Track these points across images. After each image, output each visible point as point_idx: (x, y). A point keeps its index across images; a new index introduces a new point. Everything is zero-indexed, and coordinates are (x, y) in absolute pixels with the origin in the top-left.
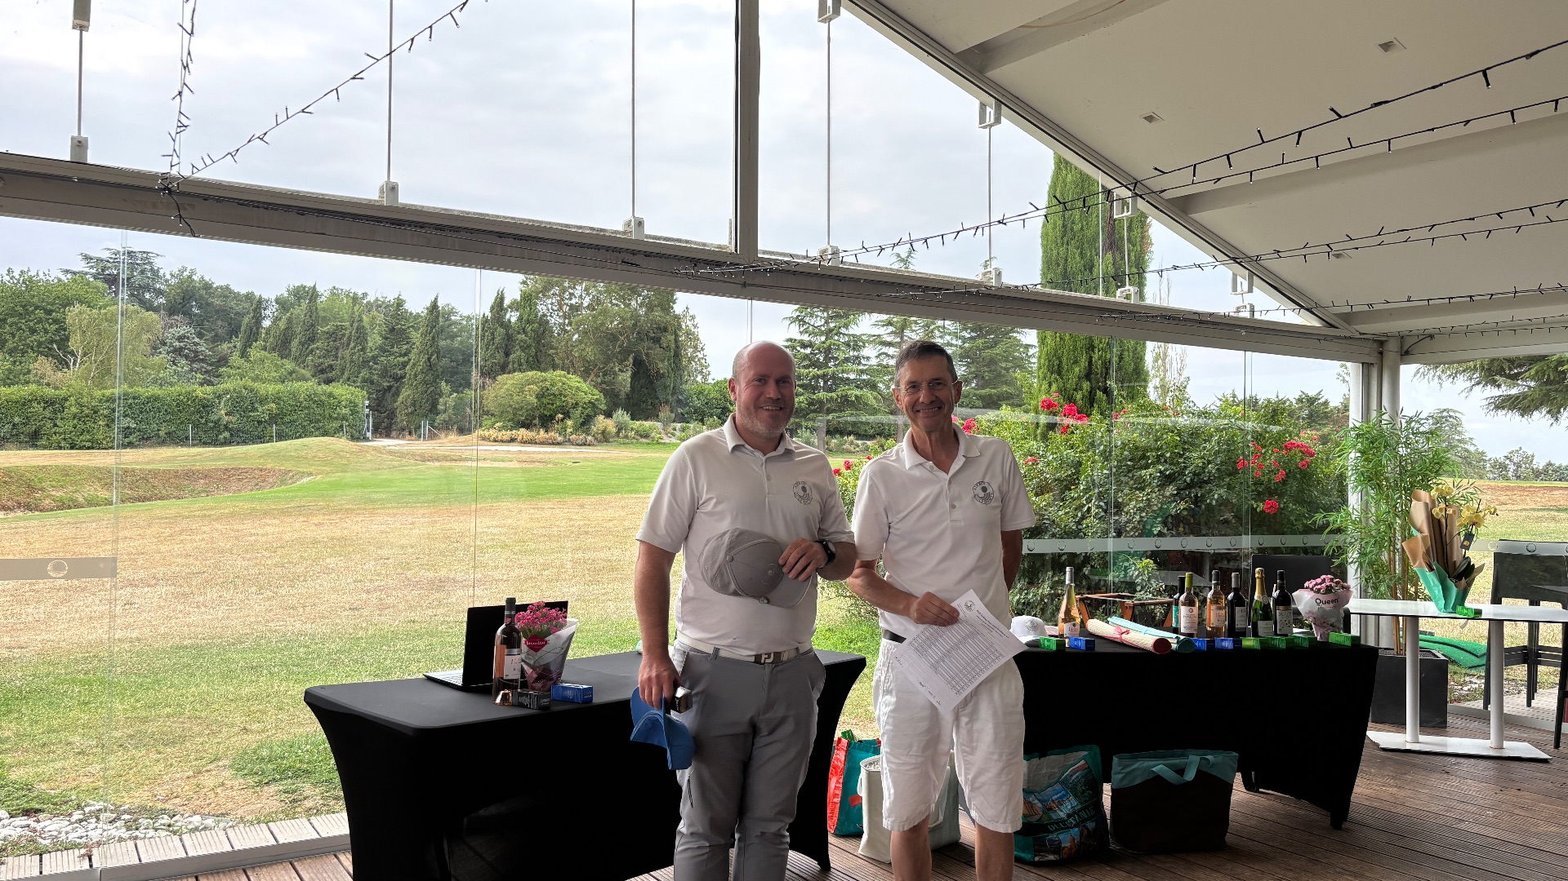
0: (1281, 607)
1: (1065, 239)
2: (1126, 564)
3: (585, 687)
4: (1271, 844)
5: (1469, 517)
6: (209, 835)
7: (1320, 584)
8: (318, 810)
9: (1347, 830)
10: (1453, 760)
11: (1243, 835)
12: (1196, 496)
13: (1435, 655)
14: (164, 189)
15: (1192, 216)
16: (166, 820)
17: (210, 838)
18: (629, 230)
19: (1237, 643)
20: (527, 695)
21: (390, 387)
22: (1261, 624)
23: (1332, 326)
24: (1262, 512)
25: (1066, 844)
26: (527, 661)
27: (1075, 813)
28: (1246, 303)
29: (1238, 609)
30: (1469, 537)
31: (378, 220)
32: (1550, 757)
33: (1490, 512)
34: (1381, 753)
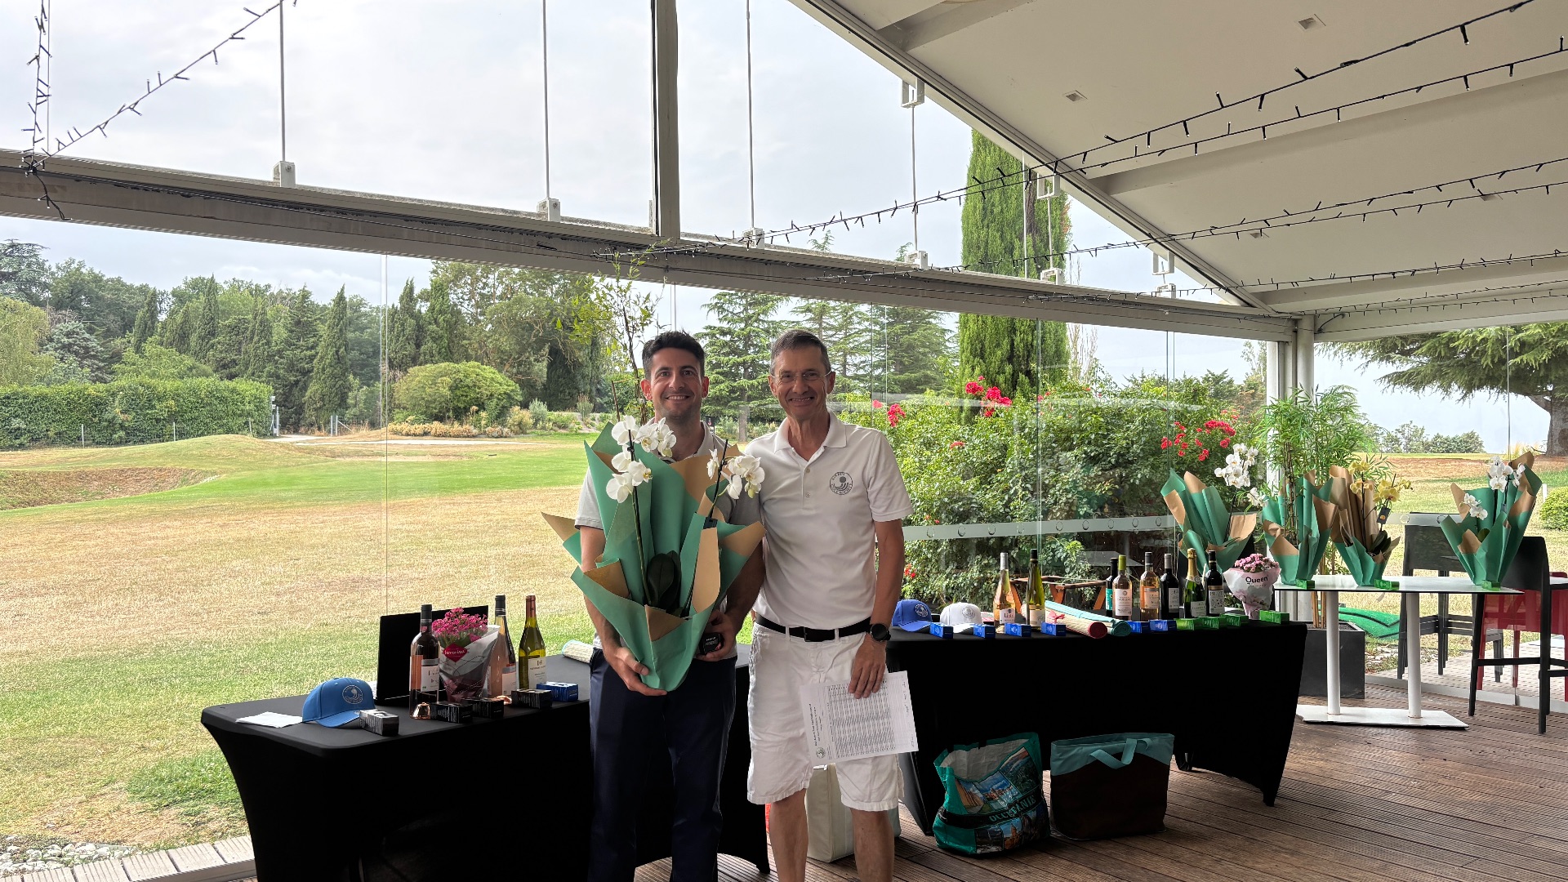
0: (1213, 587)
1: (986, 222)
2: (1053, 546)
4: (1207, 823)
5: (1386, 492)
6: (103, 866)
7: (1250, 562)
8: (223, 833)
9: (1280, 806)
10: (1374, 730)
12: (1121, 476)
13: (1353, 628)
14: (28, 169)
15: (1114, 196)
16: (57, 850)
17: (105, 869)
18: (544, 212)
19: (1172, 625)
20: (446, 707)
21: (297, 382)
23: (1249, 305)
25: (1008, 835)
26: (448, 672)
27: (1016, 802)
28: (1167, 283)
29: (1171, 590)
30: (1385, 511)
31: (274, 203)
32: (1466, 725)
33: (1405, 486)
34: (1307, 726)
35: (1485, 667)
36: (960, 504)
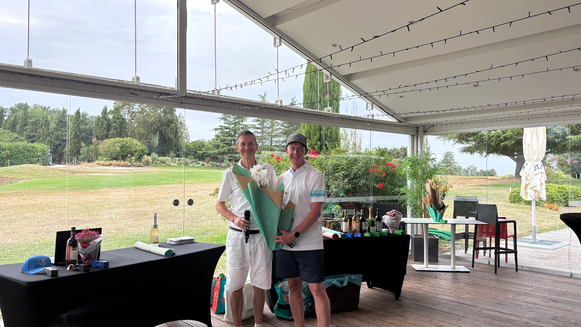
0: (378, 222)
1: (311, 90)
2: (331, 207)
3: (105, 262)
4: (374, 307)
5: (444, 188)
7: (392, 213)
9: (401, 300)
10: (438, 273)
11: (365, 304)
12: (355, 182)
13: (434, 237)
15: (351, 82)
18: (134, 81)
19: (362, 235)
20: (79, 266)
21: (60, 145)
22: (371, 228)
23: (401, 122)
24: (378, 187)
26: (81, 252)
28: (371, 113)
29: (363, 223)
30: (444, 195)
31: (23, 74)
32: (470, 271)
33: (450, 186)
34: (416, 272)
35: (480, 250)
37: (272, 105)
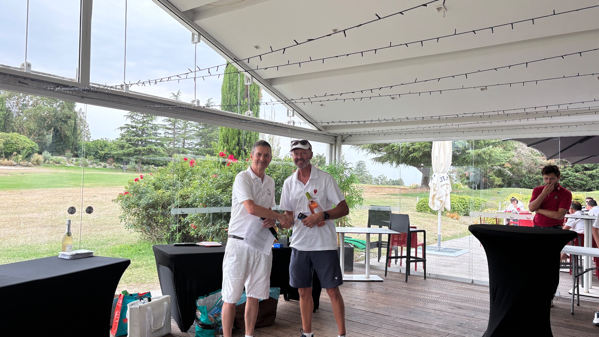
1: (230, 92)
9: (318, 312)
11: (282, 319)
13: (350, 245)
15: (273, 86)
18: (23, 68)
23: (320, 130)
28: (292, 120)
32: (383, 280)
35: (392, 259)
36: (214, 199)
37: (189, 105)
